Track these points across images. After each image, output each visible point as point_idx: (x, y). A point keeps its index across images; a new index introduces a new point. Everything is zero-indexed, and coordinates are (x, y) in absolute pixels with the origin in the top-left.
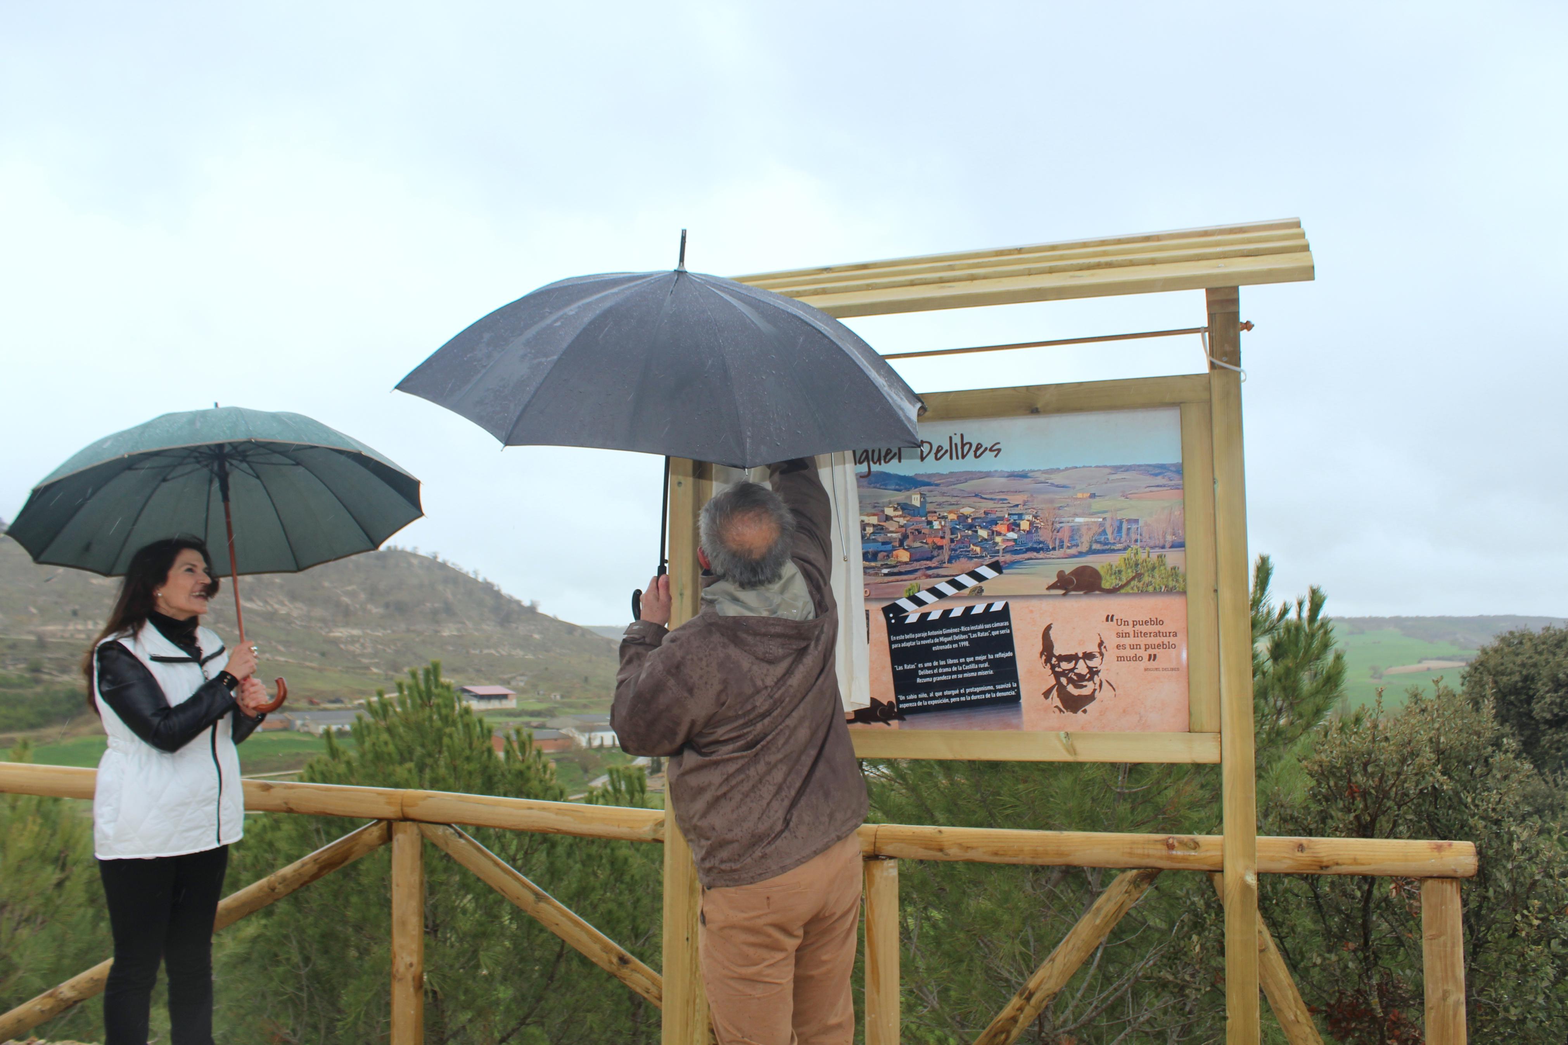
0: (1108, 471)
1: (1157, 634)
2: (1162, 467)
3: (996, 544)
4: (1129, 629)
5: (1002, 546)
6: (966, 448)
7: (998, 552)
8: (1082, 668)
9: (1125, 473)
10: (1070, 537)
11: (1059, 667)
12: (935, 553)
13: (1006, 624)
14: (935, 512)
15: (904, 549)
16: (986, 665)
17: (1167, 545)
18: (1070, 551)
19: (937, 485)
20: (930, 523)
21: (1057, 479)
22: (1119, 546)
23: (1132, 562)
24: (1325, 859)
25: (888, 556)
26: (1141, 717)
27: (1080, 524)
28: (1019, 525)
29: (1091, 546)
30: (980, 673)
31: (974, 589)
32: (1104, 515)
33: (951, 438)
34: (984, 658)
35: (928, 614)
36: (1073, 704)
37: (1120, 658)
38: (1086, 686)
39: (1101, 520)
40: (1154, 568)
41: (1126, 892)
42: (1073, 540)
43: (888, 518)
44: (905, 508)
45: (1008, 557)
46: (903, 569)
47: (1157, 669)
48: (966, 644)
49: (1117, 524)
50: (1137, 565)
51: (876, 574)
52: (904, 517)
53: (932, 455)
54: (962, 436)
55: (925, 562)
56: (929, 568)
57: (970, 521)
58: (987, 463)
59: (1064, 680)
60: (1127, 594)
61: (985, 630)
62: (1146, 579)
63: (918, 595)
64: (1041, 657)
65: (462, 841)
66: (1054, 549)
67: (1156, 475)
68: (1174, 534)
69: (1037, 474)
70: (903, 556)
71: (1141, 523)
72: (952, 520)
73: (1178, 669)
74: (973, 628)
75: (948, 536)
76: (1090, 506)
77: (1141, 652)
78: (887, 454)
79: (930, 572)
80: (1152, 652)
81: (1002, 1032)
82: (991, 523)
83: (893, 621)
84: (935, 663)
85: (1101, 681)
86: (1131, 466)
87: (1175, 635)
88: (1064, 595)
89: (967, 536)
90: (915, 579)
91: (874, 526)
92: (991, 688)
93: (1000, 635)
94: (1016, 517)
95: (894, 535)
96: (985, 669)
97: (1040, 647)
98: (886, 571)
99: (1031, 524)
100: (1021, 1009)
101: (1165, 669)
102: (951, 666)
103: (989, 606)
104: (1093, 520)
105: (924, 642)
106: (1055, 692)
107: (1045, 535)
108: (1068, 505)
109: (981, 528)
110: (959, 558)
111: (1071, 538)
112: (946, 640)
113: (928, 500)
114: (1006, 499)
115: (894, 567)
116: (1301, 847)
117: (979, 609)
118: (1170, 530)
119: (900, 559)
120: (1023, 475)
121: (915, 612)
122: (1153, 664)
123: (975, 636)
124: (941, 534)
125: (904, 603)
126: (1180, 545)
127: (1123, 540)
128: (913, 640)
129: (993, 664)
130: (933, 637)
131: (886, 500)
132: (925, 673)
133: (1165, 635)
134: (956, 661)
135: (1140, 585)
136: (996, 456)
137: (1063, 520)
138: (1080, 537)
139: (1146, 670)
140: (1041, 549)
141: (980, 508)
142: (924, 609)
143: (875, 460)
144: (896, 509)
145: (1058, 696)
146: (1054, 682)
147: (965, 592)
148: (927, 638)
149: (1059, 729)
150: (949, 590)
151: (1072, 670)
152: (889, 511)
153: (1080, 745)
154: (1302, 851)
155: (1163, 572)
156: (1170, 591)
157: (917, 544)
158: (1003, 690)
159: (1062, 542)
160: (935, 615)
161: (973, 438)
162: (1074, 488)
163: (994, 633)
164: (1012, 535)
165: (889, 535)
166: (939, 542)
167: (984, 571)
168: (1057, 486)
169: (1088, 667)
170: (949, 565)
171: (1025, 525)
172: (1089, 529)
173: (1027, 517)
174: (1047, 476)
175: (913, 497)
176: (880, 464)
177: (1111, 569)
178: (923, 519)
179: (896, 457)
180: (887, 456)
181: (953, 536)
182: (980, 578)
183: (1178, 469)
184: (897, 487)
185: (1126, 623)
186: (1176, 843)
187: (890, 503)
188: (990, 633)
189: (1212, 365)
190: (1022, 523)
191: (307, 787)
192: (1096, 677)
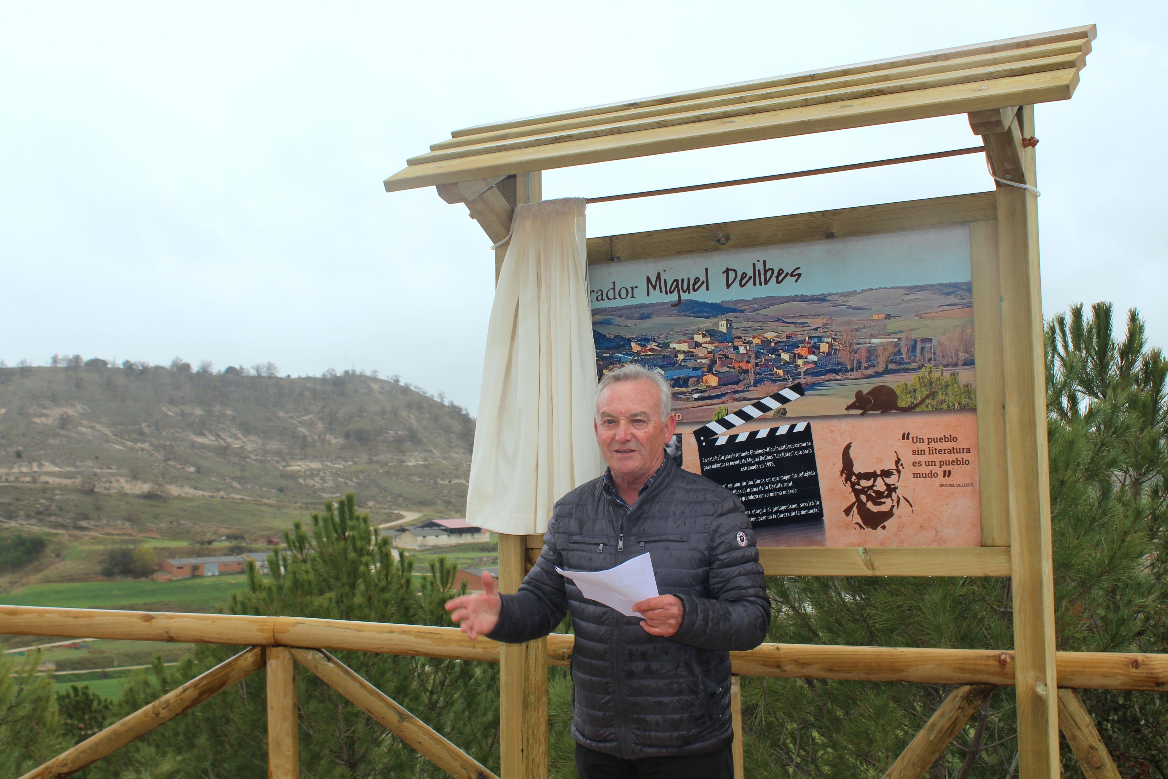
0: (903, 291)
1: (951, 451)
2: (955, 286)
3: (798, 366)
4: (924, 447)
5: (803, 369)
6: (769, 274)
7: (800, 374)
8: (880, 485)
9: (919, 293)
10: (867, 357)
11: (859, 484)
12: (741, 377)
13: (809, 444)
14: (741, 338)
15: (713, 374)
16: (791, 484)
17: (960, 363)
19: (742, 311)
20: (736, 348)
21: (854, 302)
22: (914, 365)
23: (926, 380)
24: (1161, 675)
25: (698, 381)
27: (877, 346)
28: (818, 348)
29: (887, 366)
30: (785, 492)
31: (778, 411)
32: (899, 336)
33: (754, 265)
34: (789, 477)
35: (737, 436)
36: (873, 520)
37: (916, 475)
38: (884, 503)
39: (896, 340)
40: (947, 386)
41: (959, 708)
42: (870, 361)
43: (698, 345)
44: (712, 334)
45: (809, 379)
46: (712, 393)
47: (951, 485)
48: (772, 464)
49: (912, 343)
50: (931, 383)
51: (688, 399)
52: (712, 343)
53: (737, 282)
54: (764, 262)
55: (732, 386)
56: (736, 392)
57: (773, 345)
59: (863, 498)
60: (922, 412)
61: (789, 450)
62: (940, 397)
63: (726, 418)
64: (842, 475)
65: (331, 665)
66: (852, 370)
67: (948, 294)
68: (966, 352)
69: (835, 298)
70: (712, 381)
71: (934, 342)
72: (756, 345)
73: (972, 485)
74: (777, 449)
75: (753, 360)
76: (885, 328)
77: (936, 469)
78: (695, 283)
79: (737, 396)
80: (946, 468)
82: (792, 346)
83: (704, 444)
84: (744, 484)
85: (898, 497)
86: (924, 286)
87: (969, 451)
89: (771, 360)
90: (723, 403)
91: (685, 352)
92: (796, 506)
93: (803, 455)
94: (816, 340)
95: (703, 361)
96: (790, 488)
97: (840, 466)
98: (696, 396)
99: (830, 346)
101: (959, 485)
102: (758, 486)
103: (793, 427)
104: (888, 340)
105: (733, 463)
106: (855, 509)
107: (843, 357)
108: (865, 327)
109: (784, 352)
110: (763, 381)
111: (869, 359)
112: (753, 461)
113: (735, 326)
114: (806, 323)
115: (704, 391)
116: (1135, 664)
117: (783, 430)
118: (962, 348)
119: (709, 384)
120: (821, 299)
121: (724, 434)
122: (947, 480)
123: (779, 456)
124: (746, 358)
125: (714, 426)
126: (970, 363)
127: (917, 359)
128: (723, 461)
129: (797, 483)
130: (741, 458)
131: (696, 327)
133: (959, 451)
134: (762, 481)
135: (934, 403)
136: (796, 281)
137: (861, 341)
138: (877, 358)
139: (941, 486)
140: (840, 370)
142: (733, 432)
143: (685, 289)
144: (704, 336)
145: (858, 514)
146: (854, 500)
147: (770, 414)
148: (736, 459)
149: (859, 545)
150: (755, 413)
151: (871, 488)
152: (698, 338)
153: (877, 561)
154: (1136, 668)
155: (957, 389)
156: (963, 409)
157: (725, 369)
158: (806, 509)
159: (859, 362)
160: (742, 437)
161: (774, 264)
162: (870, 309)
163: (797, 453)
164: (813, 358)
165: (699, 361)
166: (744, 365)
167: (787, 393)
168: (854, 308)
169: (886, 484)
170: (755, 388)
171: (824, 348)
172: (885, 350)
173: (826, 340)
174: (844, 299)
175: (720, 323)
176: (689, 293)
177: (906, 388)
178: (730, 344)
179: (704, 285)
180: (696, 285)
181: (758, 361)
182: (783, 400)
183: (968, 287)
184: (705, 314)
185: (922, 441)
186: (1008, 660)
187: (699, 330)
188: (794, 453)
189: (997, 182)
190: (822, 345)
191: (186, 617)
192: (894, 493)
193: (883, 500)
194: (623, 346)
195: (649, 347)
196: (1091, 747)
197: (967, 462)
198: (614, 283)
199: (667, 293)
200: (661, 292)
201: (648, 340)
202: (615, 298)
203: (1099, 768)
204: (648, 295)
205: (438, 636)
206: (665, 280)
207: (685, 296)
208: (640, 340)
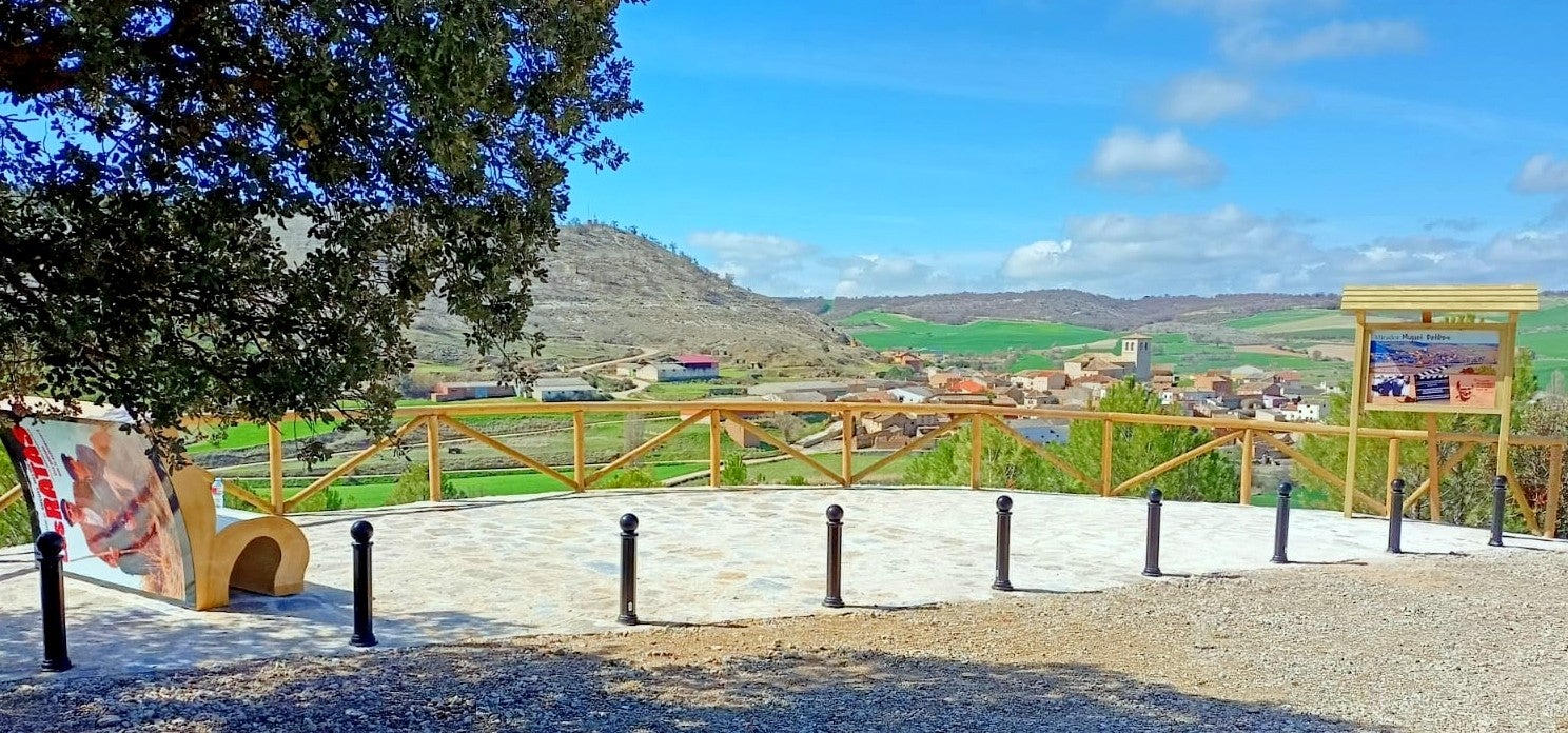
0: (1478, 344)
2: (1494, 344)
7: (1447, 363)
8: (1467, 391)
9: (1483, 345)
11: (1461, 391)
12: (1430, 362)
14: (1429, 352)
17: (1493, 363)
18: (1466, 364)
20: (1429, 355)
22: (1479, 363)
23: (1482, 367)
26: (1482, 403)
27: (1470, 357)
29: (1472, 363)
32: (1476, 355)
36: (1464, 400)
40: (1488, 369)
42: (1467, 361)
45: (1450, 364)
46: (1420, 366)
47: (1487, 392)
48: (1437, 385)
49: (1480, 358)
52: (1421, 353)
55: (1427, 365)
57: (1439, 355)
58: (1446, 341)
59: (1462, 394)
60: (1481, 374)
61: (1442, 382)
62: (1486, 371)
64: (1456, 388)
66: (1462, 363)
67: (1491, 346)
70: (1421, 363)
71: (1486, 358)
72: (1435, 355)
74: (1439, 381)
75: (1434, 359)
76: (1473, 353)
82: (1444, 356)
85: (1472, 395)
88: (1464, 374)
89: (1439, 359)
92: (1442, 395)
93: (1446, 383)
94: (1453, 355)
96: (1441, 391)
97: (1456, 386)
103: (1444, 376)
104: (1473, 356)
106: (1459, 397)
107: (1460, 360)
108: (1467, 353)
110: (1436, 364)
112: (1431, 383)
113: (1429, 349)
114: (1450, 350)
117: (1441, 376)
118: (1494, 360)
120: (1458, 344)
124: (1431, 358)
126: (1496, 363)
129: (1444, 389)
132: (1425, 391)
134: (1433, 389)
137: (1466, 356)
138: (1470, 361)
139: (1484, 392)
140: (1459, 363)
141: (1443, 352)
146: (1459, 394)
147: (1437, 372)
151: (1464, 392)
157: (1425, 360)
158: (1445, 396)
159: (1464, 361)
160: (1428, 378)
162: (1469, 348)
164: (1452, 359)
167: (1443, 367)
168: (1464, 348)
169: (1469, 391)
170: (1433, 366)
172: (1472, 359)
173: (1456, 355)
174: (1464, 345)
176: (1416, 339)
177: (1477, 368)
183: (1497, 346)
192: (1471, 393)
193: (1467, 395)
202: (1392, 339)
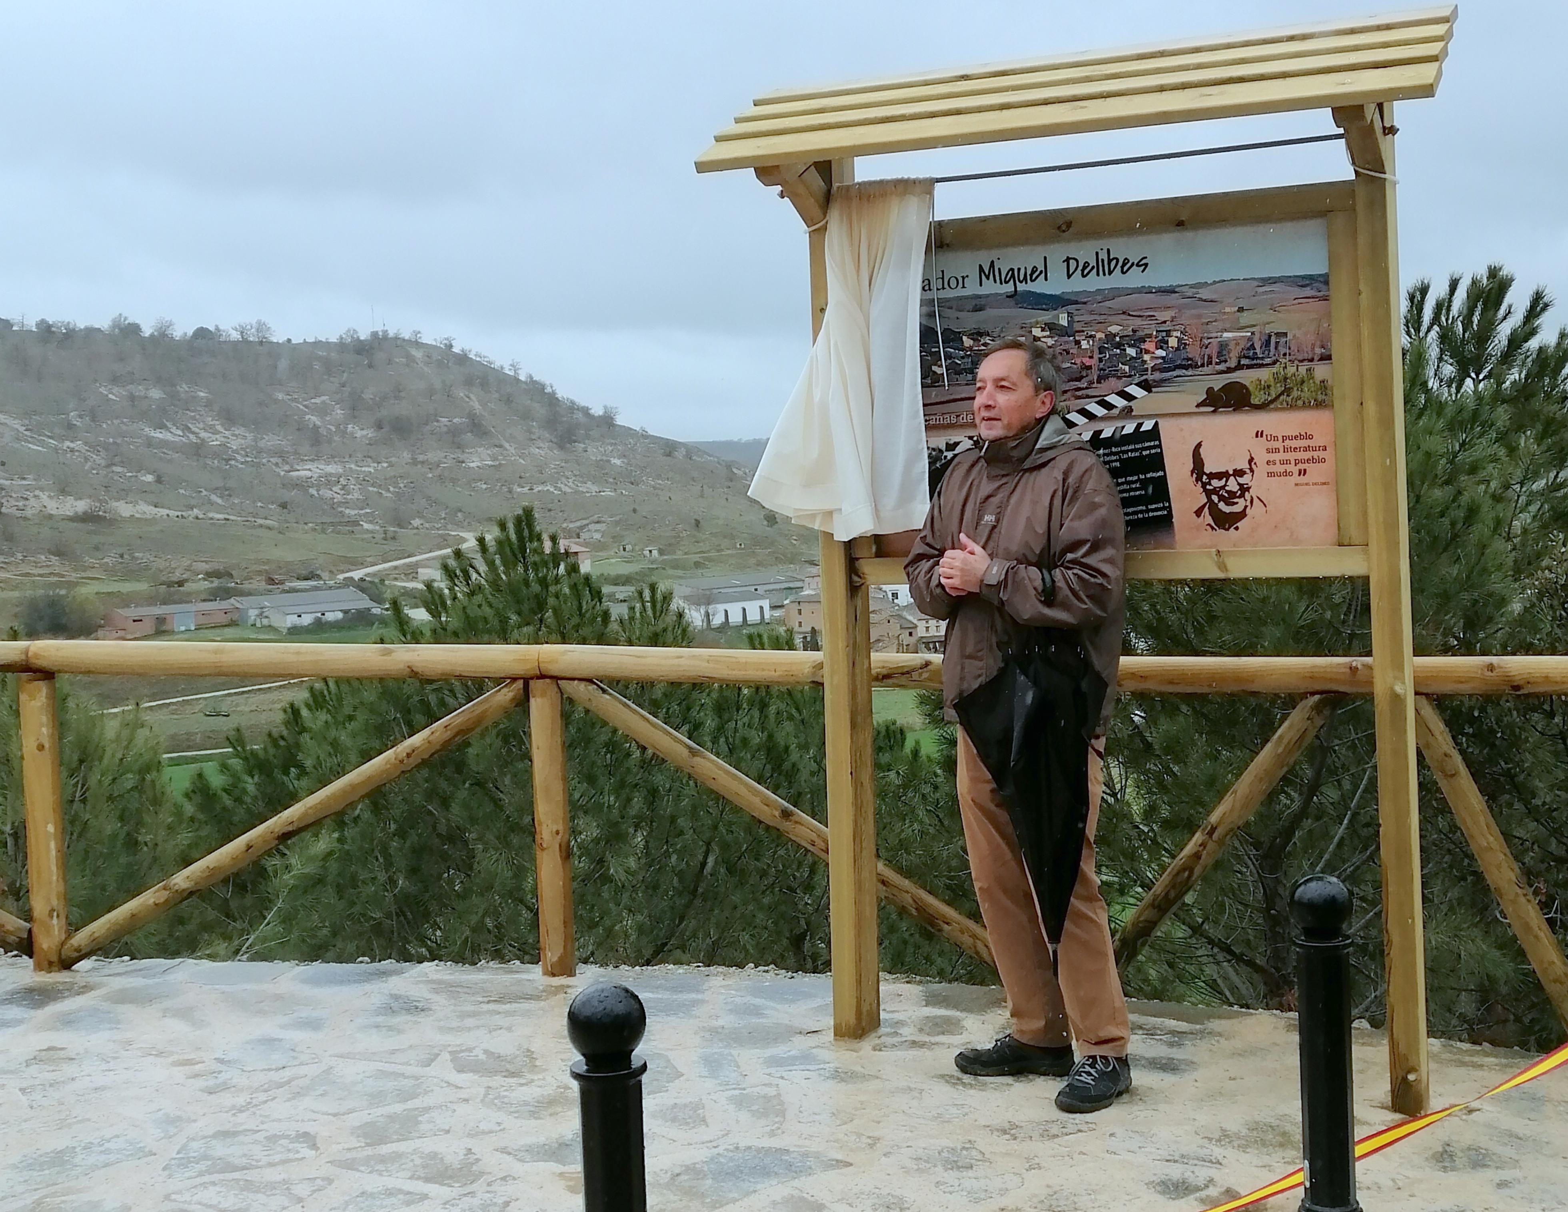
0: (1256, 283)
1: (1306, 449)
2: (1311, 278)
3: (1144, 362)
4: (1279, 444)
5: (1150, 364)
6: (1113, 263)
8: (1232, 485)
9: (1274, 285)
10: (1219, 353)
11: (1210, 485)
13: (1157, 443)
14: (1083, 331)
16: (1138, 485)
17: (1316, 358)
18: (1218, 367)
19: (1085, 303)
20: (1078, 343)
21: (1204, 294)
22: (1268, 361)
24: (1517, 678)
26: (1292, 534)
27: (1230, 340)
28: (1167, 342)
29: (1239, 361)
30: (1132, 494)
31: (1123, 410)
33: (1097, 253)
34: (1136, 478)
36: (1225, 521)
37: (1270, 474)
38: (1237, 503)
39: (1249, 334)
40: (1303, 382)
41: (1308, 719)
43: (1036, 339)
44: (1052, 327)
45: (1157, 376)
47: (1307, 484)
49: (1267, 337)
50: (1286, 379)
52: (1052, 337)
53: (1079, 271)
54: (1108, 250)
56: (1079, 389)
57: (1118, 339)
58: (1135, 279)
59: (1215, 498)
60: (1276, 409)
62: (1295, 393)
64: (1192, 475)
65: (608, 697)
66: (1203, 365)
67: (1304, 286)
68: (1323, 347)
69: (1184, 289)
71: (1290, 336)
72: (1100, 339)
73: (1329, 483)
74: (1124, 448)
75: (1097, 356)
77: (1291, 468)
78: (1033, 272)
79: (1079, 393)
80: (1301, 466)
81: (1184, 870)
82: (1137, 340)
85: (1251, 496)
86: (1278, 278)
87: (1325, 449)
88: (1214, 411)
92: (1144, 508)
94: (1164, 334)
97: (1190, 466)
99: (1180, 340)
100: (1203, 845)
101: (1314, 484)
103: (1140, 425)
104: (1242, 334)
106: (1206, 509)
107: (1193, 352)
109: (1130, 346)
111: (1220, 354)
113: (1076, 319)
116: (1491, 667)
117: (1130, 428)
118: (1318, 343)
120: (1170, 291)
122: (1302, 479)
123: (1125, 456)
127: (1272, 354)
131: (1034, 320)
133: (1315, 449)
135: (1289, 399)
136: (1143, 271)
138: (1229, 353)
139: (1296, 485)
140: (1190, 366)
141: (1128, 326)
143: (1021, 279)
144: (1043, 330)
145: (1210, 514)
146: (1205, 500)
147: (1115, 412)
149: (1211, 546)
150: (1099, 411)
151: (1223, 488)
152: (1036, 332)
153: (1231, 562)
154: (1492, 671)
155: (1312, 385)
156: (1320, 405)
157: (1067, 365)
159: (1210, 357)
161: (1119, 252)
163: (1144, 453)
164: (1161, 353)
166: (1088, 362)
167: (1133, 390)
168: (1205, 301)
169: (1239, 484)
170: (1099, 385)
171: (1173, 342)
172: (1237, 344)
173: (1175, 334)
174: (1195, 290)
175: (1060, 316)
176: (1026, 283)
177: (1260, 384)
178: (1071, 338)
179: (1043, 275)
180: (1033, 275)
181: (1101, 356)
182: (1129, 397)
183: (1325, 279)
184: (1044, 306)
185: (1276, 438)
186: (1359, 666)
187: (1037, 323)
188: (1141, 453)
189: (1356, 171)
190: (1170, 339)
191: (432, 649)
192: (1247, 493)
193: (1235, 500)
194: (953, 340)
195: (982, 341)
196: (1446, 755)
197: (1323, 460)
198: (943, 272)
199: (1001, 283)
200: (995, 281)
201: (981, 334)
202: (943, 288)
203: (1453, 775)
204: (981, 285)
205: (734, 660)
206: (999, 269)
207: (1021, 287)
208: (973, 334)
